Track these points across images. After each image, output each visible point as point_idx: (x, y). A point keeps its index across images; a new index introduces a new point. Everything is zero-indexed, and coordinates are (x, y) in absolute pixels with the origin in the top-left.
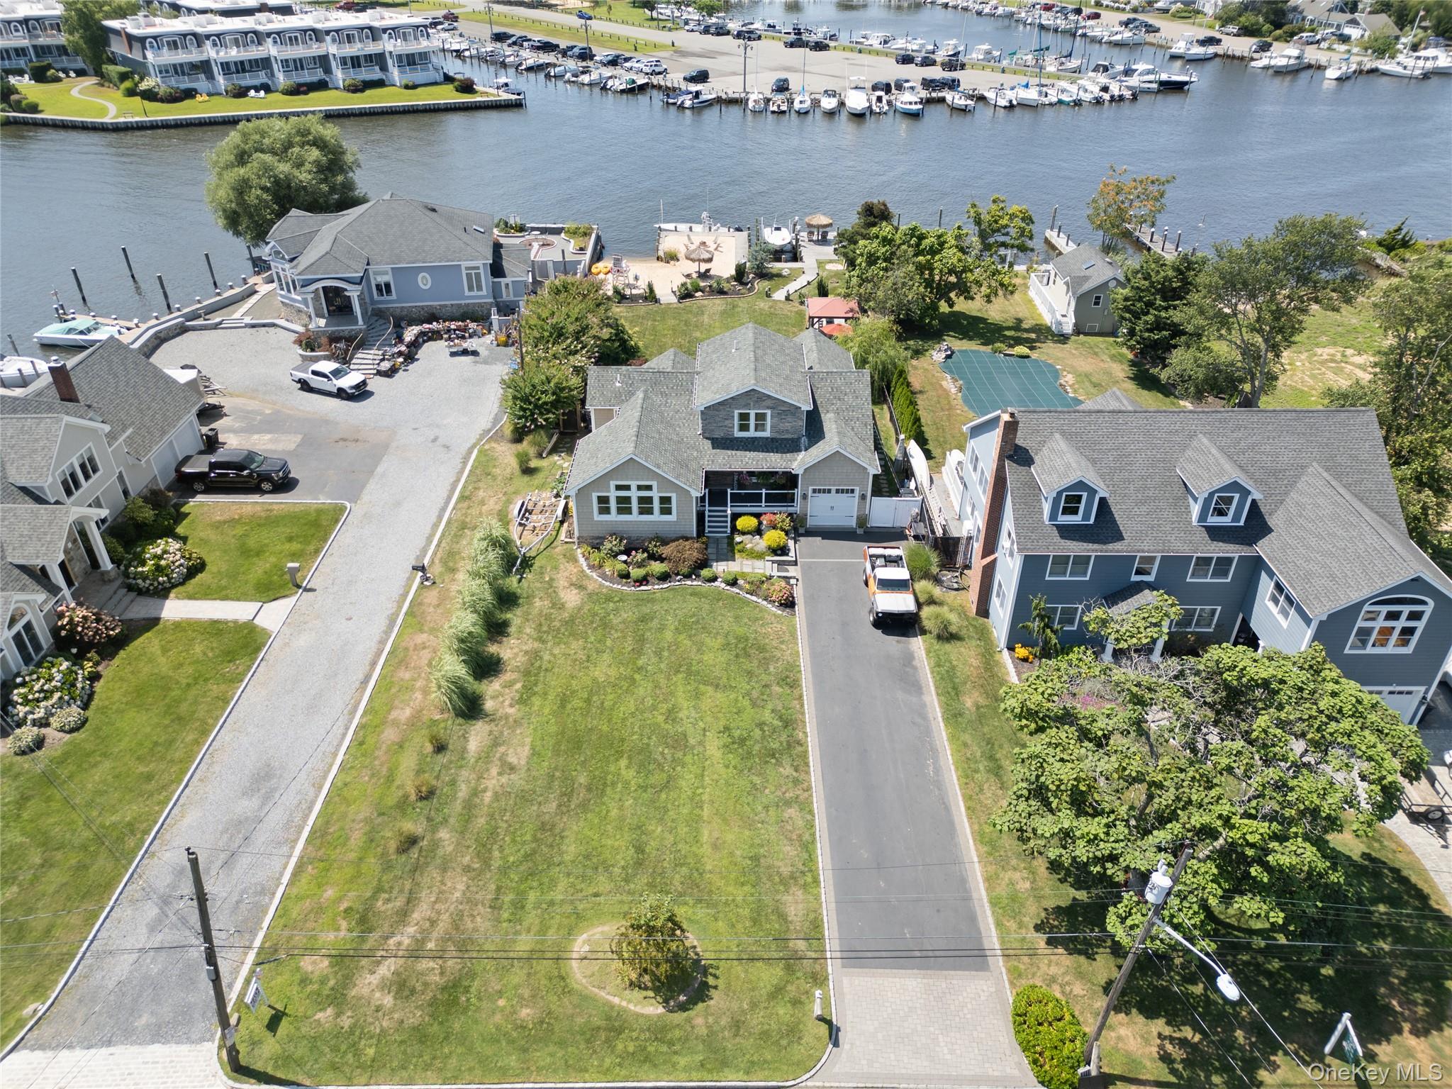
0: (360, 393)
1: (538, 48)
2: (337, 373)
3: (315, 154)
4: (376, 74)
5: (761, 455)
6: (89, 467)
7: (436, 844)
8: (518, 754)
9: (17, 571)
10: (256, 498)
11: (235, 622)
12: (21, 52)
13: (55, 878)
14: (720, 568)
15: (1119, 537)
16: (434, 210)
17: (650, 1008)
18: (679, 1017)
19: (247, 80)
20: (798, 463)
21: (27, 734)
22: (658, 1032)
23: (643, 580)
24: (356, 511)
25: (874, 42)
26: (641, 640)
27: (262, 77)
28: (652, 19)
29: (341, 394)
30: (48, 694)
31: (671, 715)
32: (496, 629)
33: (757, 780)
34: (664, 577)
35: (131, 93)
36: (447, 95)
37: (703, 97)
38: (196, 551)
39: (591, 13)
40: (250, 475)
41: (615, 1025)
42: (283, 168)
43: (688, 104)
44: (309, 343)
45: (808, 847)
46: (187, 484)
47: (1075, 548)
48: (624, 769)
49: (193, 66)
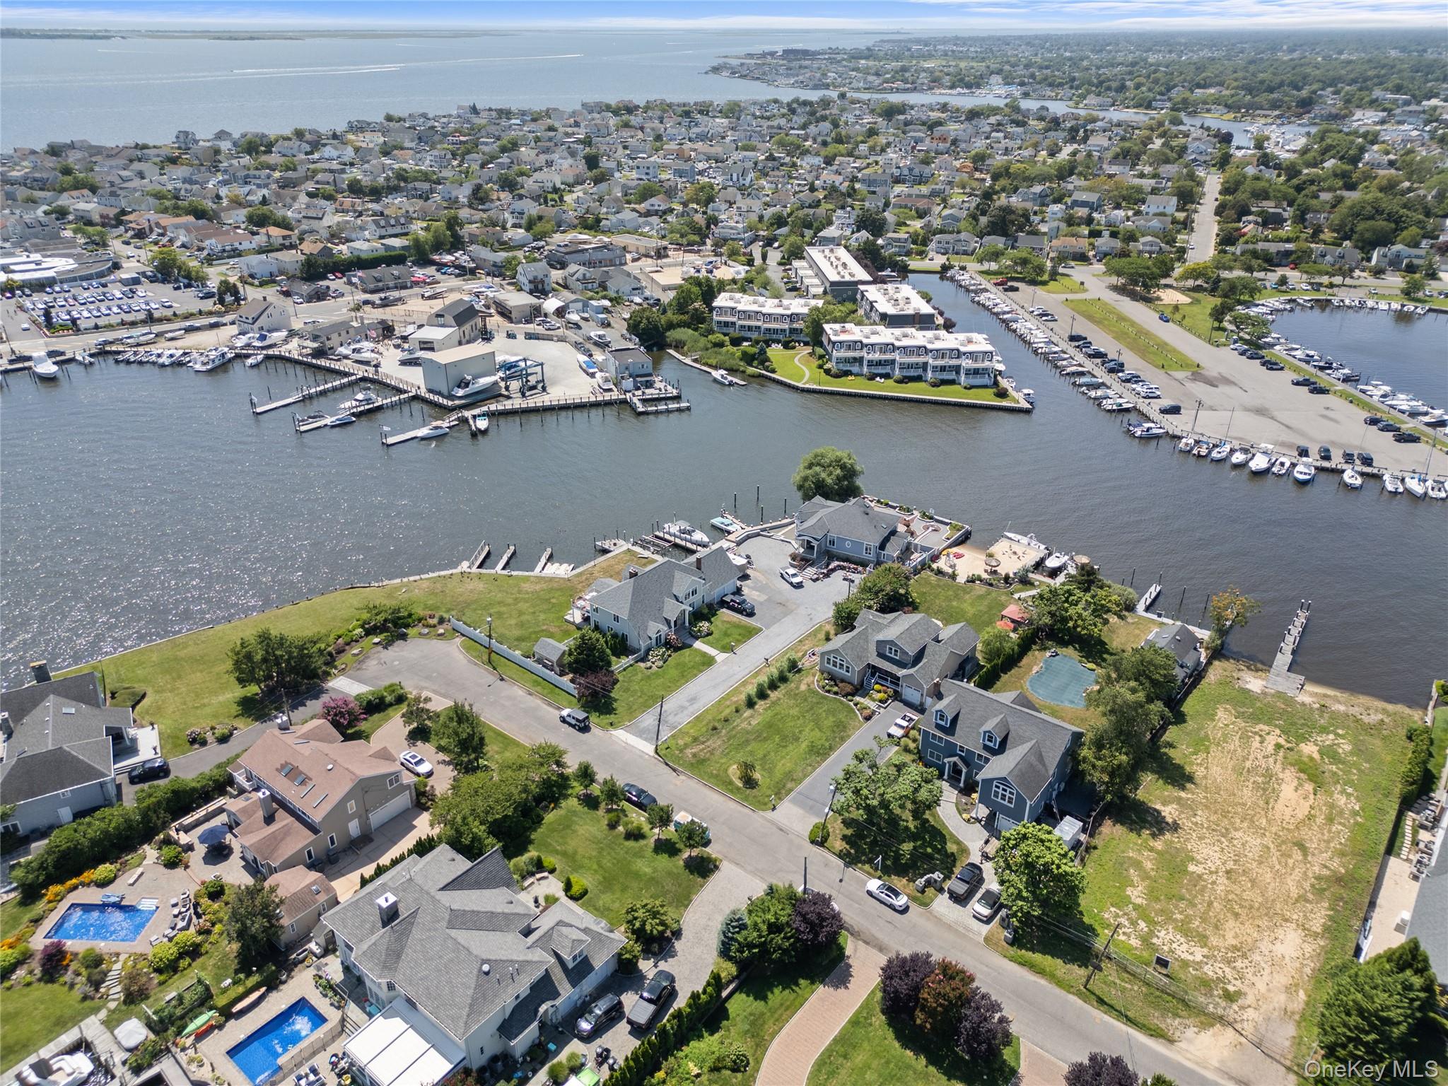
0: (799, 586)
1: (1090, 356)
2: (794, 575)
4: (952, 376)
5: (891, 665)
6: (694, 592)
7: (720, 732)
8: (754, 722)
9: (663, 619)
10: (739, 616)
11: (710, 655)
13: (641, 700)
14: (857, 699)
16: (867, 514)
17: (740, 784)
18: (745, 789)
19: (880, 370)
20: (901, 673)
21: (649, 664)
22: (738, 789)
23: (828, 691)
24: (766, 632)
26: (811, 709)
27: (887, 370)
29: (791, 584)
30: (658, 656)
31: (800, 732)
32: (773, 686)
33: (808, 756)
34: (836, 693)
35: (820, 367)
36: (987, 398)
38: (712, 628)
39: (1170, 317)
41: (731, 783)
43: (1139, 433)
44: (794, 557)
45: (805, 776)
46: (723, 604)
47: (939, 734)
48: (777, 739)
49: (855, 359)
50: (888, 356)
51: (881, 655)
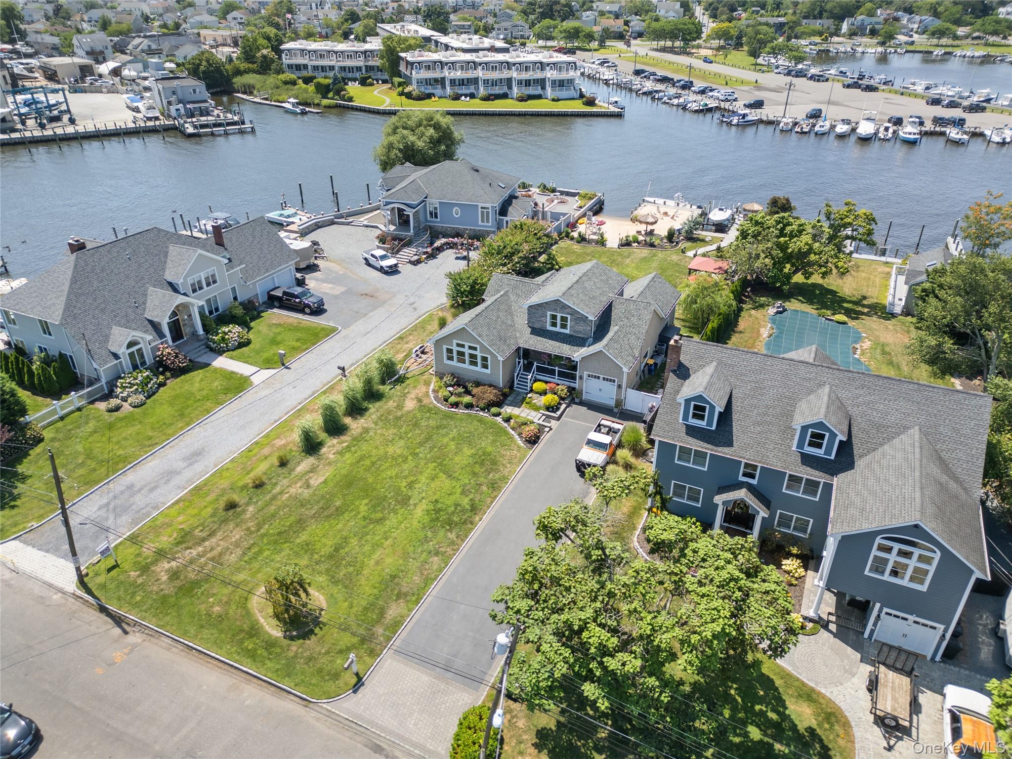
0: (393, 271)
1: (658, 80)
2: (383, 257)
3: (431, 131)
4: (539, 91)
5: (558, 344)
6: (211, 281)
7: (244, 511)
8: (316, 481)
9: (147, 322)
10: (300, 316)
11: (242, 375)
12: (359, 69)
13: (81, 471)
14: (508, 410)
15: (730, 444)
16: (477, 171)
17: (274, 630)
18: (287, 642)
19: (464, 90)
20: (578, 354)
21: (114, 402)
23: (456, 405)
24: (344, 333)
25: (920, 89)
26: (428, 439)
27: (472, 89)
28: (756, 64)
29: (381, 270)
30: (132, 385)
31: (410, 485)
32: (355, 409)
33: (429, 534)
34: (469, 406)
35: (401, 94)
36: (578, 106)
37: (749, 118)
38: (251, 336)
39: (712, 58)
40: (300, 302)
41: (254, 631)
42: (412, 138)
43: (735, 121)
44: (382, 239)
45: (428, 581)
48: (363, 507)
49: (436, 80)
50: (470, 74)
51: (538, 332)
